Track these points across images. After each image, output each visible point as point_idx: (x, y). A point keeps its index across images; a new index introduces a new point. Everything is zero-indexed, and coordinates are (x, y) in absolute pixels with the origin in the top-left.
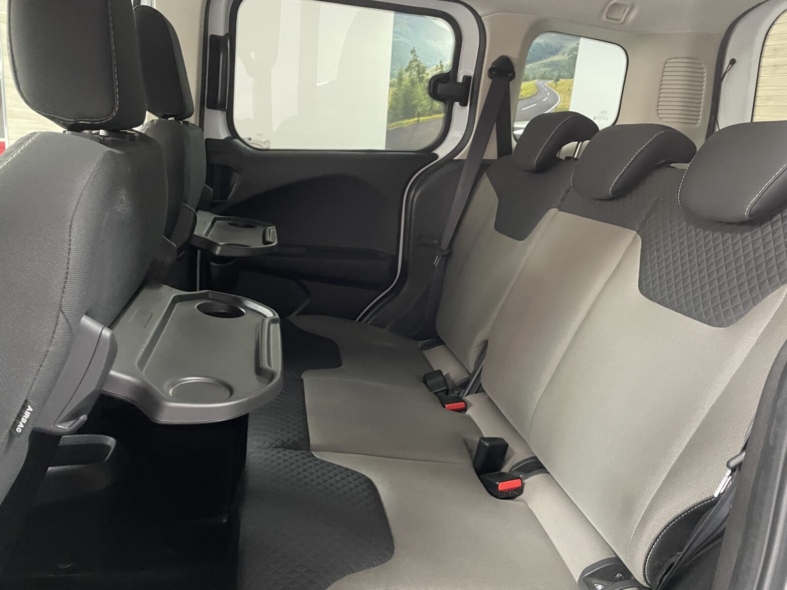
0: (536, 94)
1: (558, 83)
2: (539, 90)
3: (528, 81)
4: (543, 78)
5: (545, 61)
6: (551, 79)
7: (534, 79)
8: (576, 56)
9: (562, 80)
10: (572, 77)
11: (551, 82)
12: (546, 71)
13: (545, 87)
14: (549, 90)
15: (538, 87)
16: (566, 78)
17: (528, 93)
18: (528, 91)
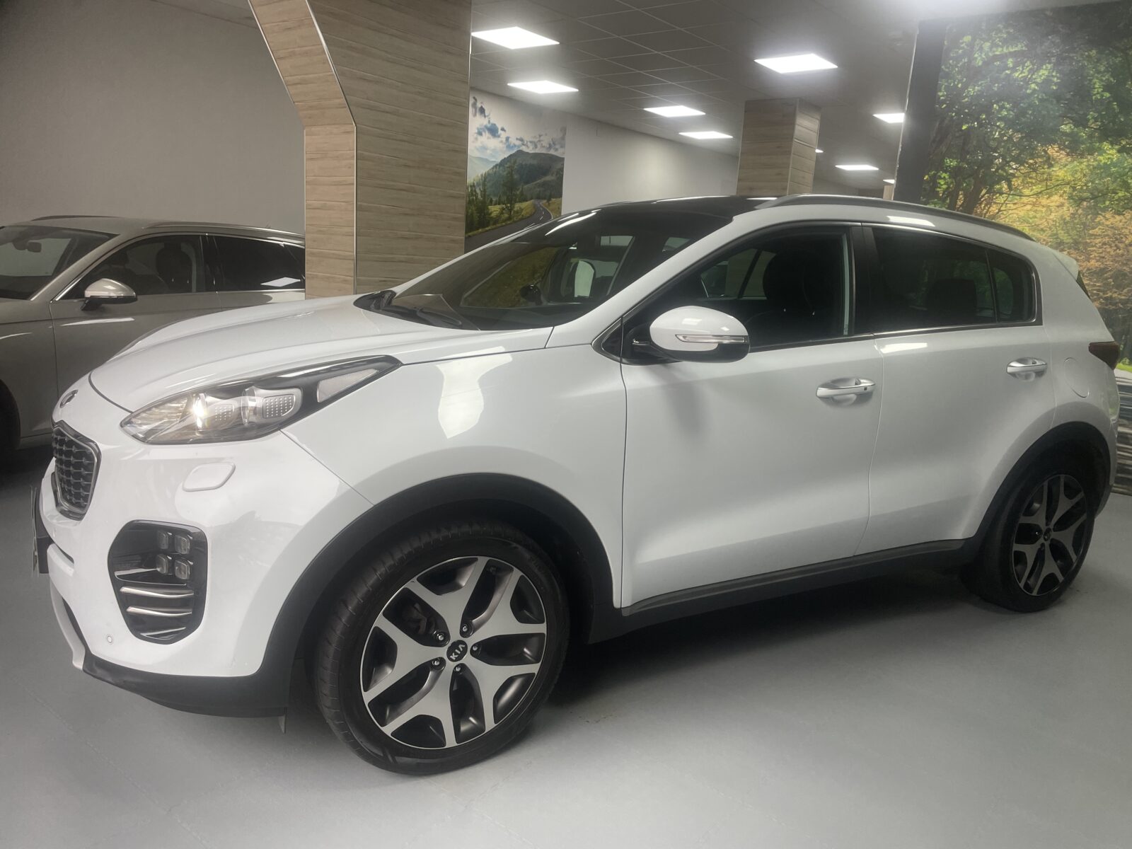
0: (534, 213)
1: (550, 202)
2: (536, 209)
3: (527, 201)
4: (539, 198)
5: (539, 181)
6: (544, 199)
7: (531, 199)
8: (562, 175)
9: (553, 200)
10: (560, 196)
11: (545, 201)
12: (540, 191)
13: (541, 206)
14: (544, 209)
15: (535, 206)
16: (556, 198)
17: (527, 213)
18: (528, 211)
